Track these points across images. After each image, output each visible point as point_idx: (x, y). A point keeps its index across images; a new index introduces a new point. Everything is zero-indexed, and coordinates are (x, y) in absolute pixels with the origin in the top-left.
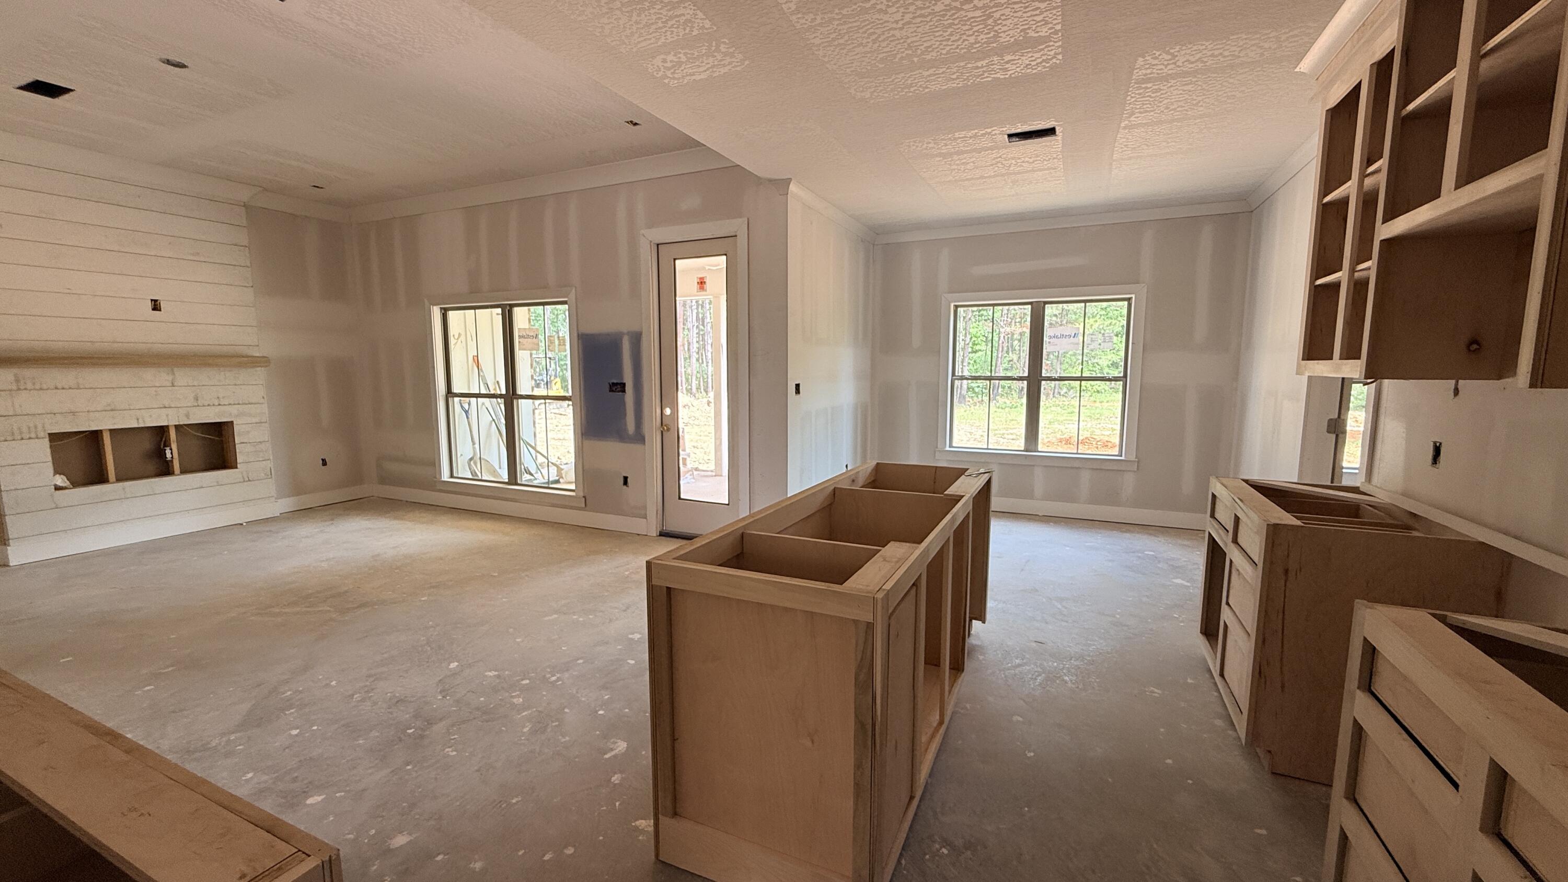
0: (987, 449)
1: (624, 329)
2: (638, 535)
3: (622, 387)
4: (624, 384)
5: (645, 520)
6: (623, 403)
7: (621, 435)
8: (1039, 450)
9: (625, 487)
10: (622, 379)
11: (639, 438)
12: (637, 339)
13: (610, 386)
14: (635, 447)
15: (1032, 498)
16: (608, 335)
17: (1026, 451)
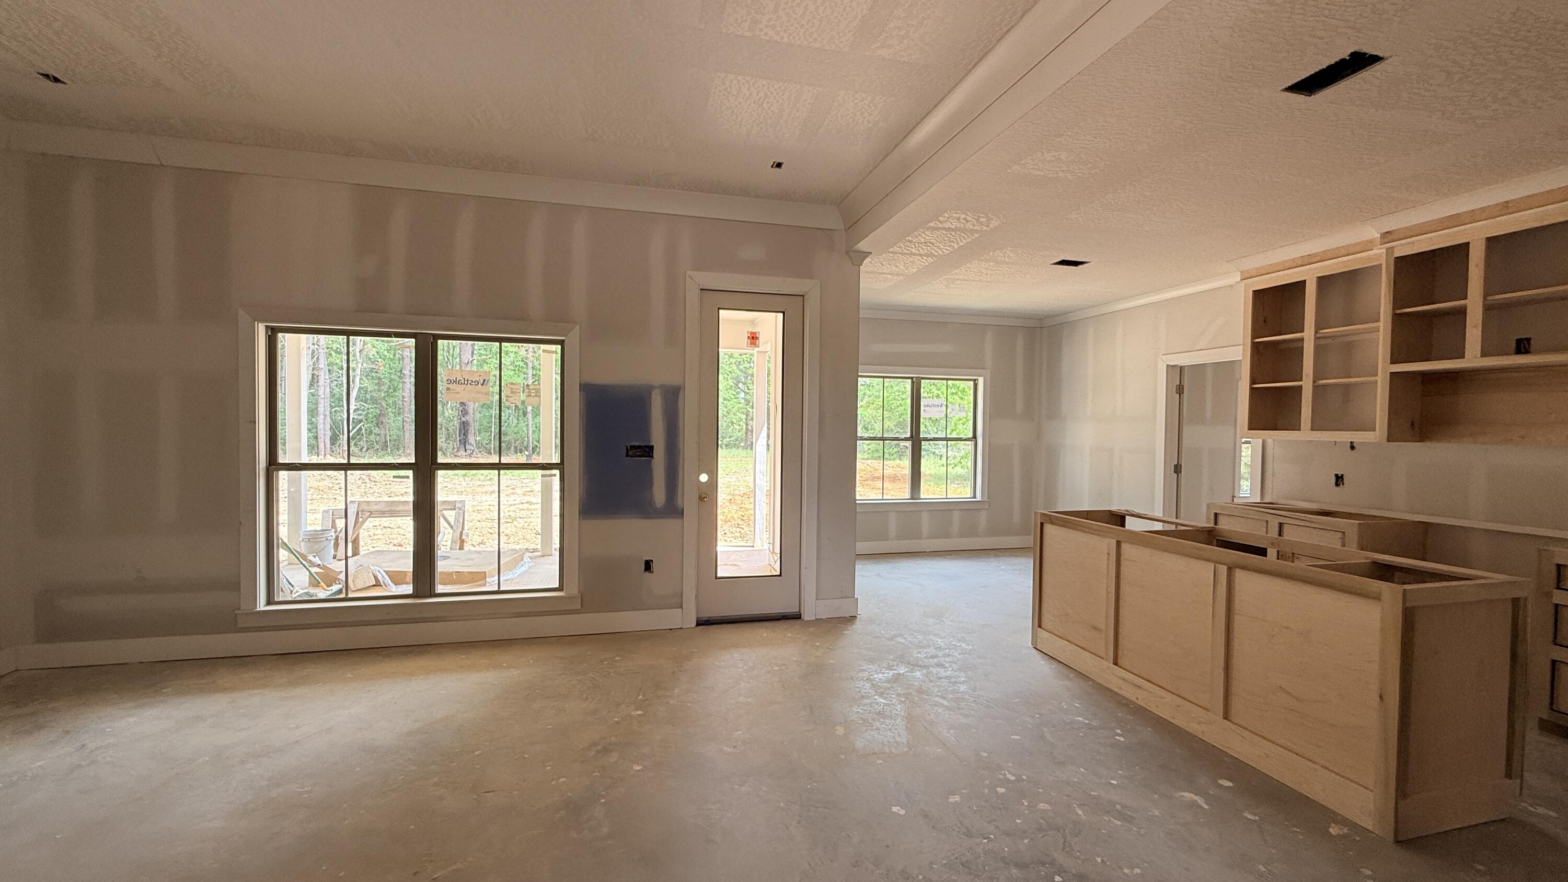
0: (883, 500)
1: (656, 383)
2: (671, 629)
3: (648, 451)
4: (652, 447)
5: (680, 609)
6: (649, 471)
7: (645, 509)
8: (921, 497)
9: (647, 573)
10: (648, 438)
11: (673, 510)
12: (673, 395)
13: (627, 449)
14: (670, 523)
15: (920, 538)
16: (629, 387)
17: (912, 499)
